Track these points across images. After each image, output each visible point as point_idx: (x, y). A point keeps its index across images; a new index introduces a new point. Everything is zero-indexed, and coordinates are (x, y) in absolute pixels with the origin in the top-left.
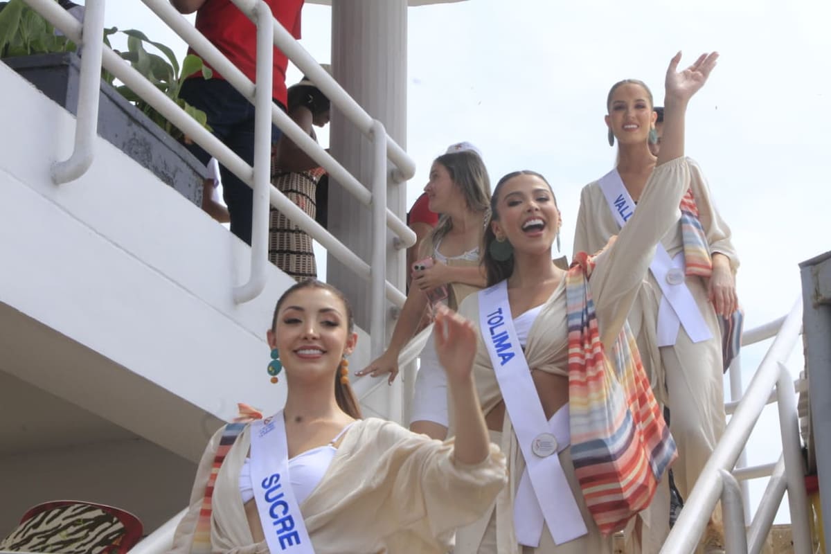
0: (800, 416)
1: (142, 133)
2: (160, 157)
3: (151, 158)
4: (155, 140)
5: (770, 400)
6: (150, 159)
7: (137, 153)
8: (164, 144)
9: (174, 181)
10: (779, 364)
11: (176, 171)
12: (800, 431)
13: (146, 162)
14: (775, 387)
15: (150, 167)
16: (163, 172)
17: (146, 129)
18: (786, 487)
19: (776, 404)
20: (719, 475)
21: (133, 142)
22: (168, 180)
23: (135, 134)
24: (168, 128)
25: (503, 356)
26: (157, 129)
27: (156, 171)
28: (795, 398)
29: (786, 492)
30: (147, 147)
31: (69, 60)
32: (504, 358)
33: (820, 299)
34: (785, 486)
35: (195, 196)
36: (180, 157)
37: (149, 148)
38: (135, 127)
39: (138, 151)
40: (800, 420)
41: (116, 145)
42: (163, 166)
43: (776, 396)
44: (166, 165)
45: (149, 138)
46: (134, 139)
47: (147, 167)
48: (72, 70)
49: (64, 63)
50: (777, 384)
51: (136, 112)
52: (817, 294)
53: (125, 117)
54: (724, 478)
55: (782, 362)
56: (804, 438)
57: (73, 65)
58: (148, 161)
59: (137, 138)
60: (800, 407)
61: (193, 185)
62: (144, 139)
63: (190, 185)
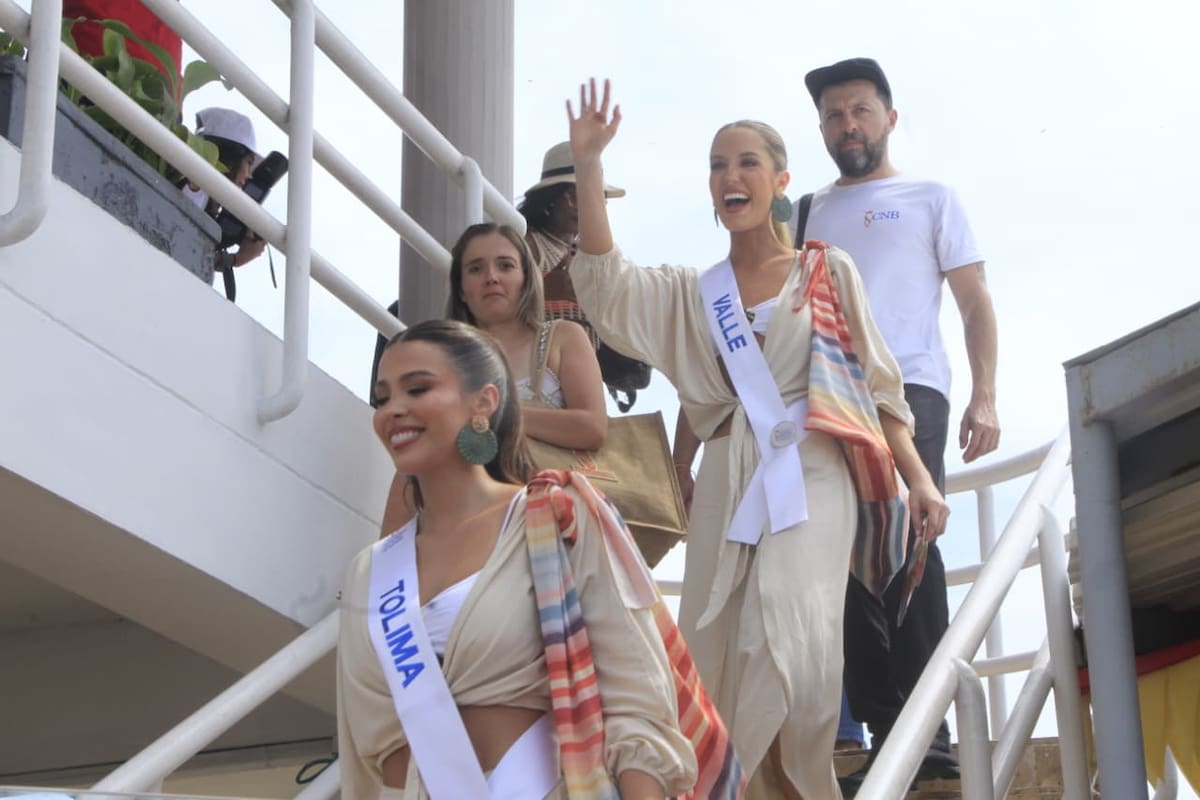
0: (1073, 581)
1: (122, 175)
2: (150, 209)
3: (137, 209)
4: (142, 183)
5: (1028, 562)
6: (135, 212)
7: (115, 203)
8: (157, 191)
9: (171, 244)
10: (1043, 507)
11: (174, 229)
12: (1072, 603)
13: (130, 217)
14: (1036, 544)
15: (135, 223)
16: (154, 231)
17: (129, 168)
18: (1053, 684)
19: (1037, 568)
20: (952, 666)
21: (110, 187)
22: (162, 244)
23: (112, 176)
24: (162, 167)
25: (405, 669)
26: (146, 169)
27: (145, 231)
28: (1064, 559)
29: (1052, 690)
30: (131, 194)
31: (12, 68)
32: (407, 675)
33: (1093, 413)
34: (1050, 683)
35: (203, 266)
36: (179, 209)
37: (134, 197)
38: (112, 166)
39: (117, 201)
40: (1071, 588)
41: (84, 193)
42: (155, 222)
43: (1038, 556)
44: (158, 221)
45: (134, 182)
46: (111, 183)
47: (131, 224)
48: (17, 82)
49: (7, 71)
50: (1040, 536)
51: (113, 143)
52: (1089, 406)
53: (97, 150)
54: (960, 671)
55: (1046, 505)
56: (1079, 613)
57: (19, 74)
58: (133, 215)
59: (116, 181)
60: (1071, 569)
61: (200, 251)
62: (127, 183)
63: (194, 251)
